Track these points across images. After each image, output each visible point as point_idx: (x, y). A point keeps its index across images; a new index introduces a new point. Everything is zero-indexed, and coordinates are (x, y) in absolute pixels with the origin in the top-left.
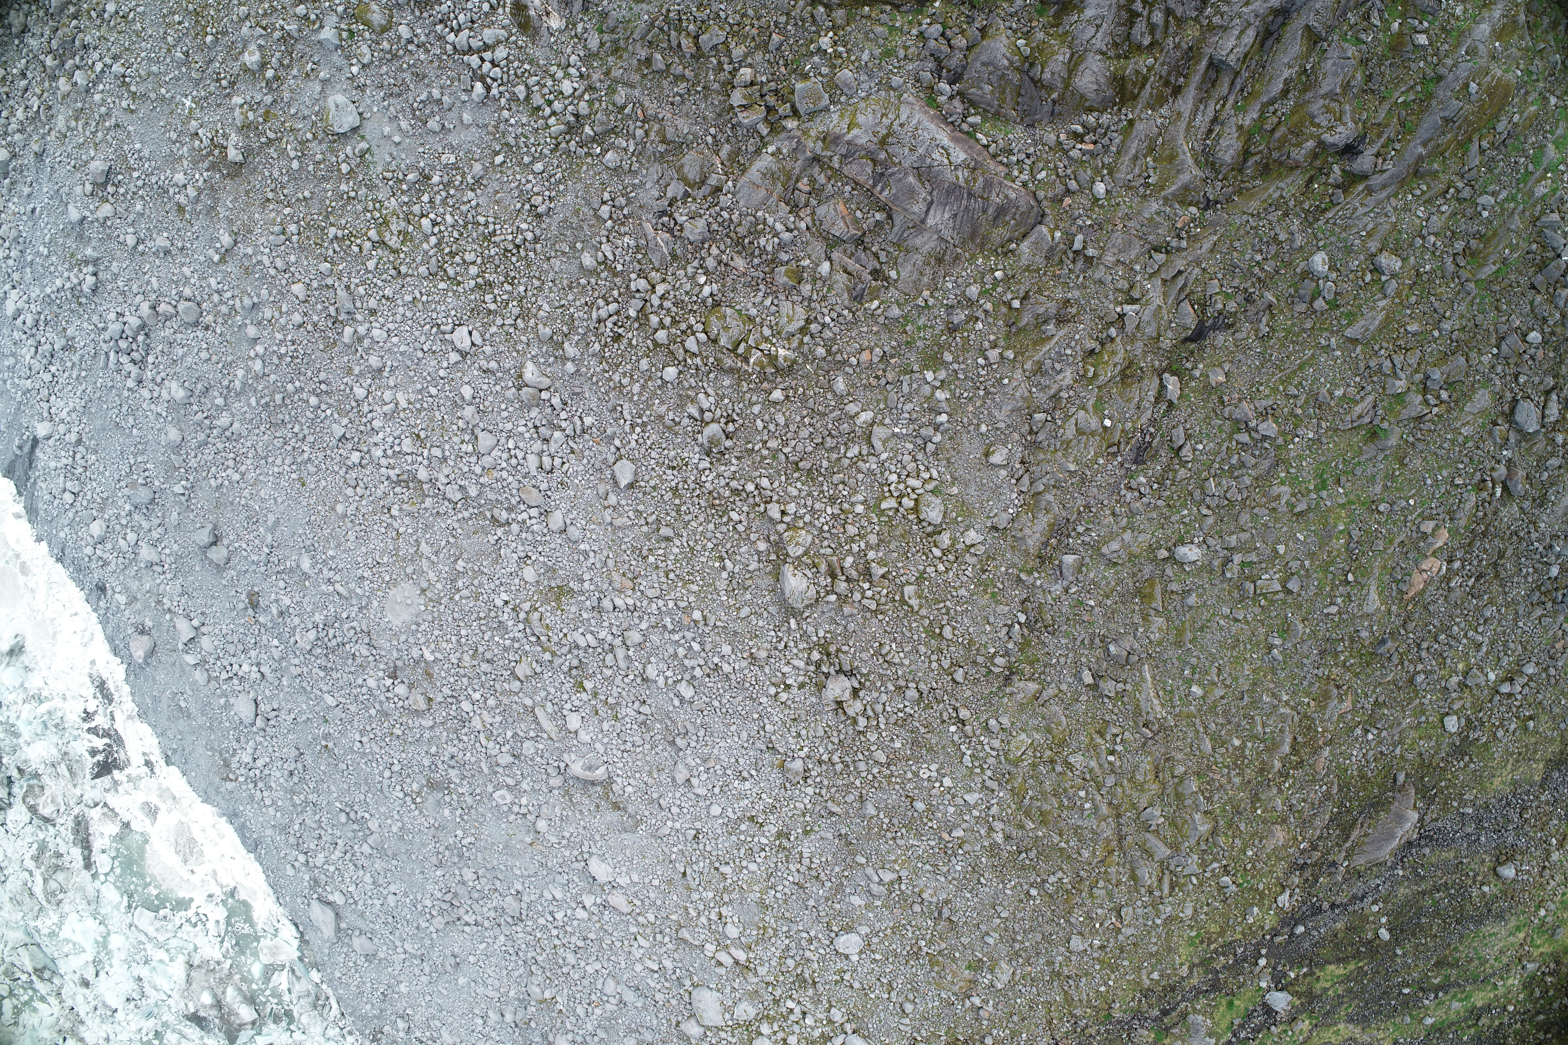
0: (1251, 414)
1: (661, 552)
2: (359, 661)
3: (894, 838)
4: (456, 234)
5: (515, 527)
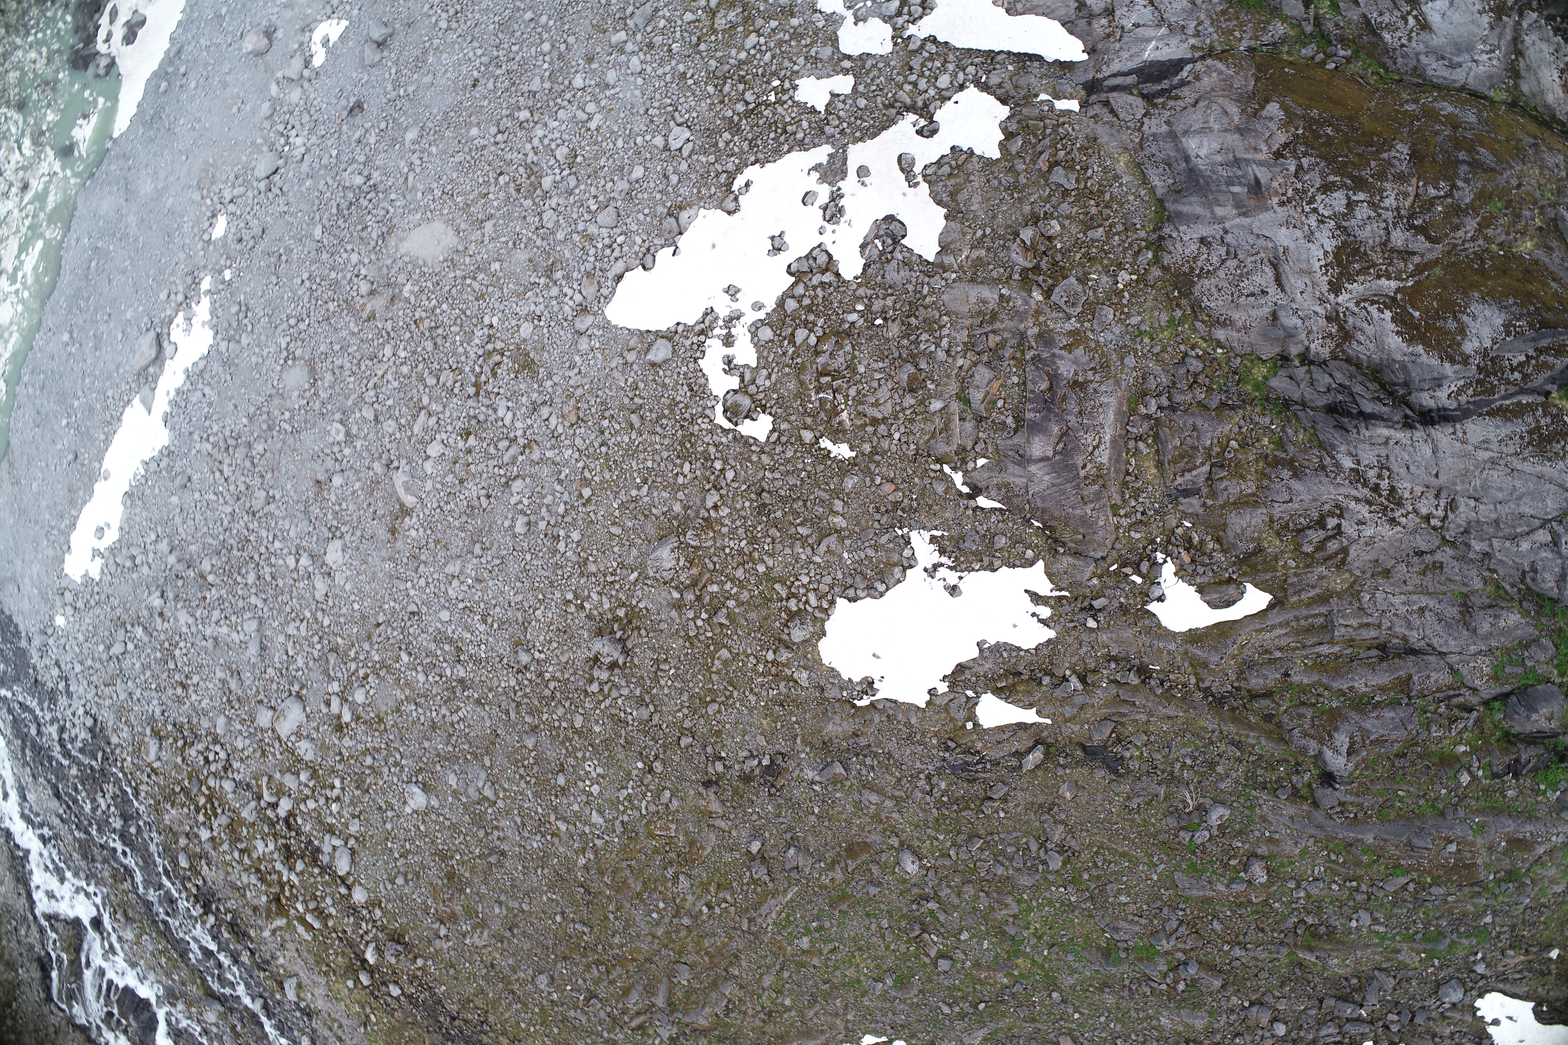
0: (1056, 838)
1: (617, 427)
2: (364, 234)
3: (522, 777)
4: (760, 71)
5: (555, 291)
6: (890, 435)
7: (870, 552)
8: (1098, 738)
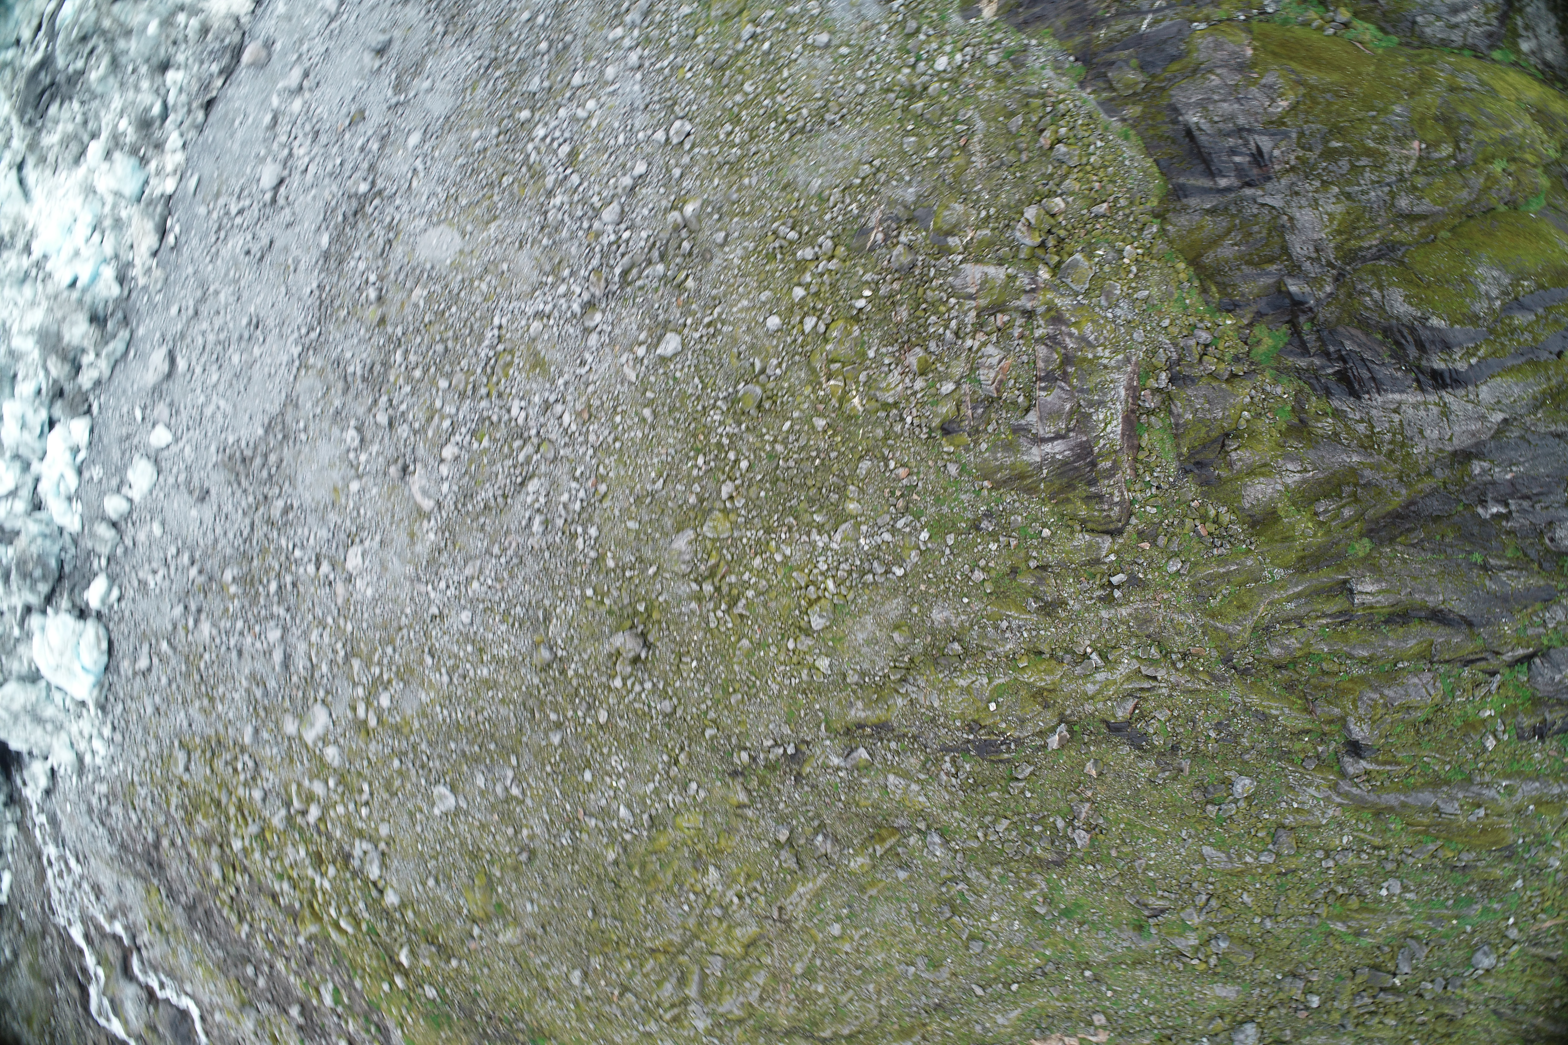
0: (1083, 816)
5: (563, 289)
6: (902, 419)
7: (887, 537)
8: (1122, 714)
